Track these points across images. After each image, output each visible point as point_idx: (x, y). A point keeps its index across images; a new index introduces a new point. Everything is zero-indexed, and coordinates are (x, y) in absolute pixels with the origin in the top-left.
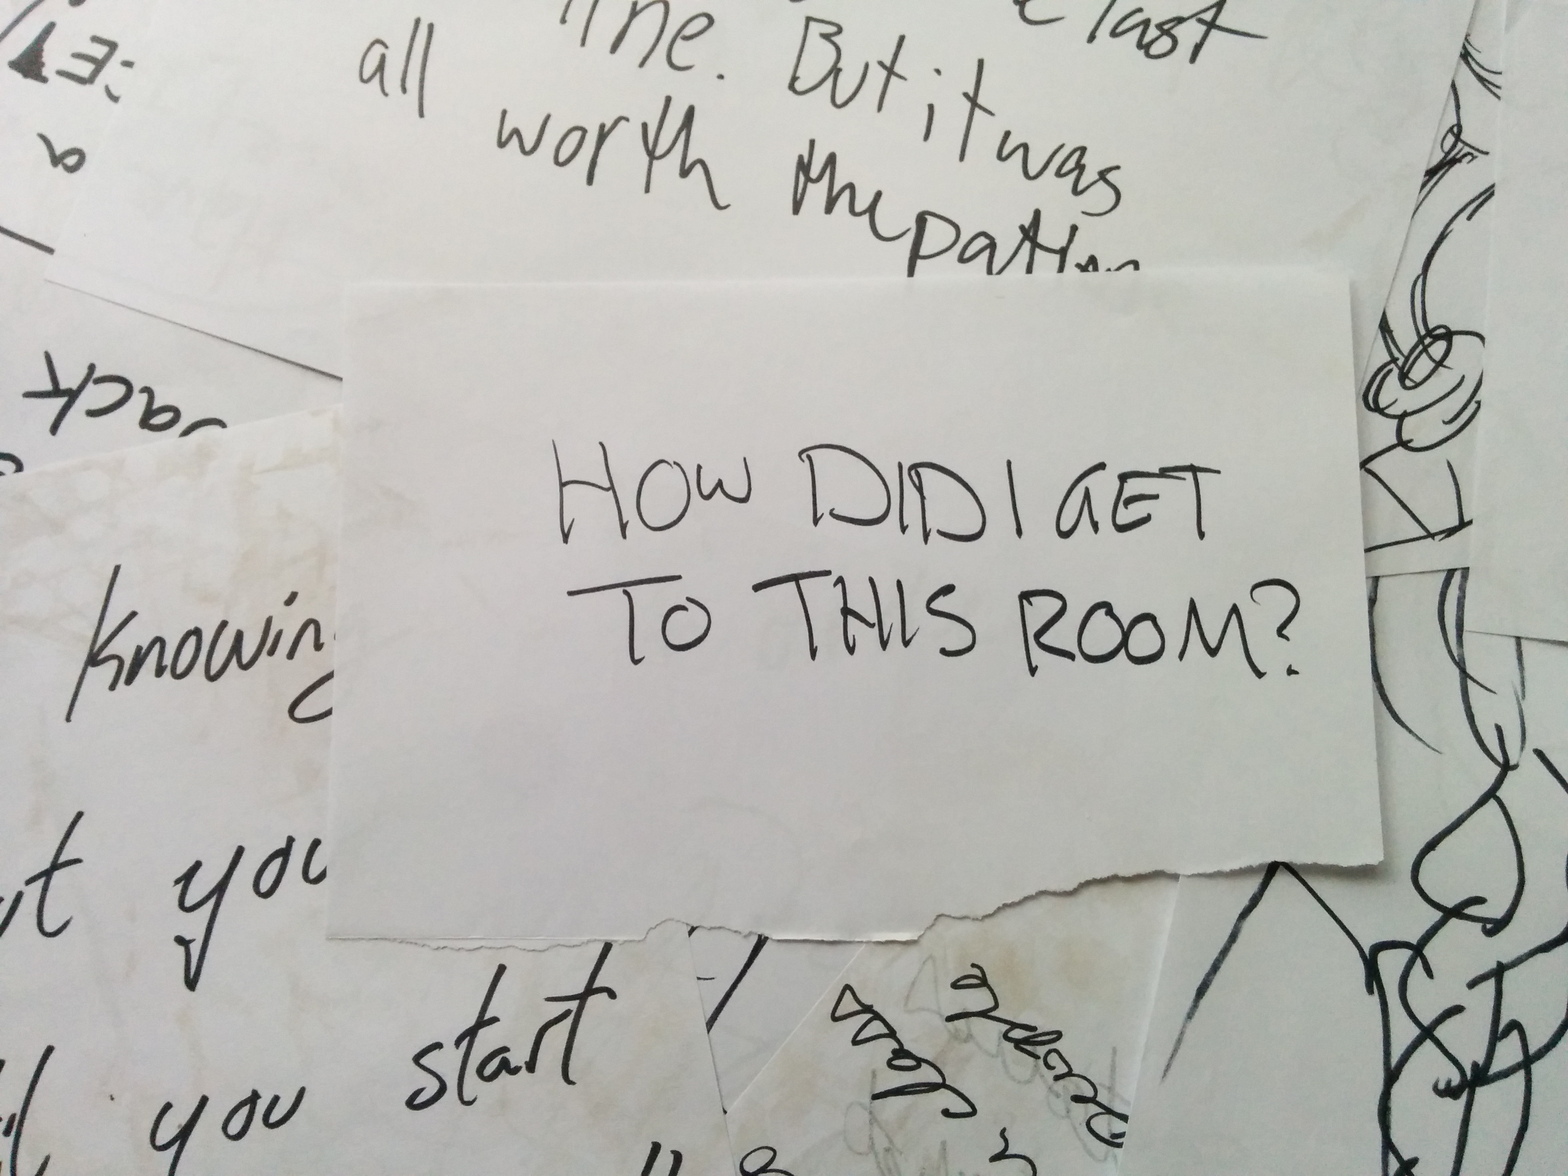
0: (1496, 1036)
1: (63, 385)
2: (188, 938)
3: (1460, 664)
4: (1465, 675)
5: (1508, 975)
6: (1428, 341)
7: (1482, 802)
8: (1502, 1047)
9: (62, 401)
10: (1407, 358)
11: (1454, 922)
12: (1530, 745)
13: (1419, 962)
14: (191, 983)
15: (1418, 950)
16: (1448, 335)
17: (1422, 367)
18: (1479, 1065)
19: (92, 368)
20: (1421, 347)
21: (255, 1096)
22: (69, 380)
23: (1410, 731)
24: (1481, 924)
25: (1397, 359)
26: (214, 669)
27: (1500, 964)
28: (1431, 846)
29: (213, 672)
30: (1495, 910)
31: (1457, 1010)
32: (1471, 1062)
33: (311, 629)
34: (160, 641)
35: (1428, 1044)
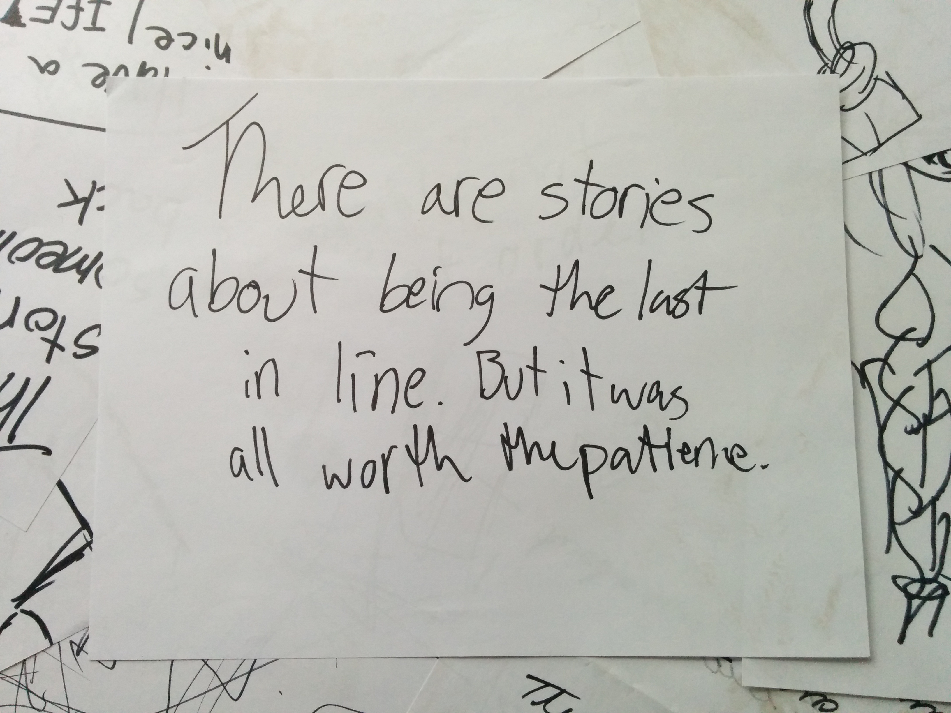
0: (933, 399)
1: (80, 196)
3: (886, 207)
4: (888, 212)
5: (934, 366)
6: (842, 51)
7: (907, 278)
8: (937, 403)
9: (82, 205)
10: (833, 62)
11: (901, 343)
12: (928, 243)
13: (886, 367)
15: (885, 361)
16: (852, 46)
17: (842, 65)
18: (926, 415)
19: (94, 183)
20: (839, 55)
22: (82, 192)
23: (864, 247)
24: (915, 342)
25: (828, 64)
27: (928, 360)
28: (884, 305)
30: (921, 333)
31: (910, 388)
32: (922, 414)
35: (898, 408)
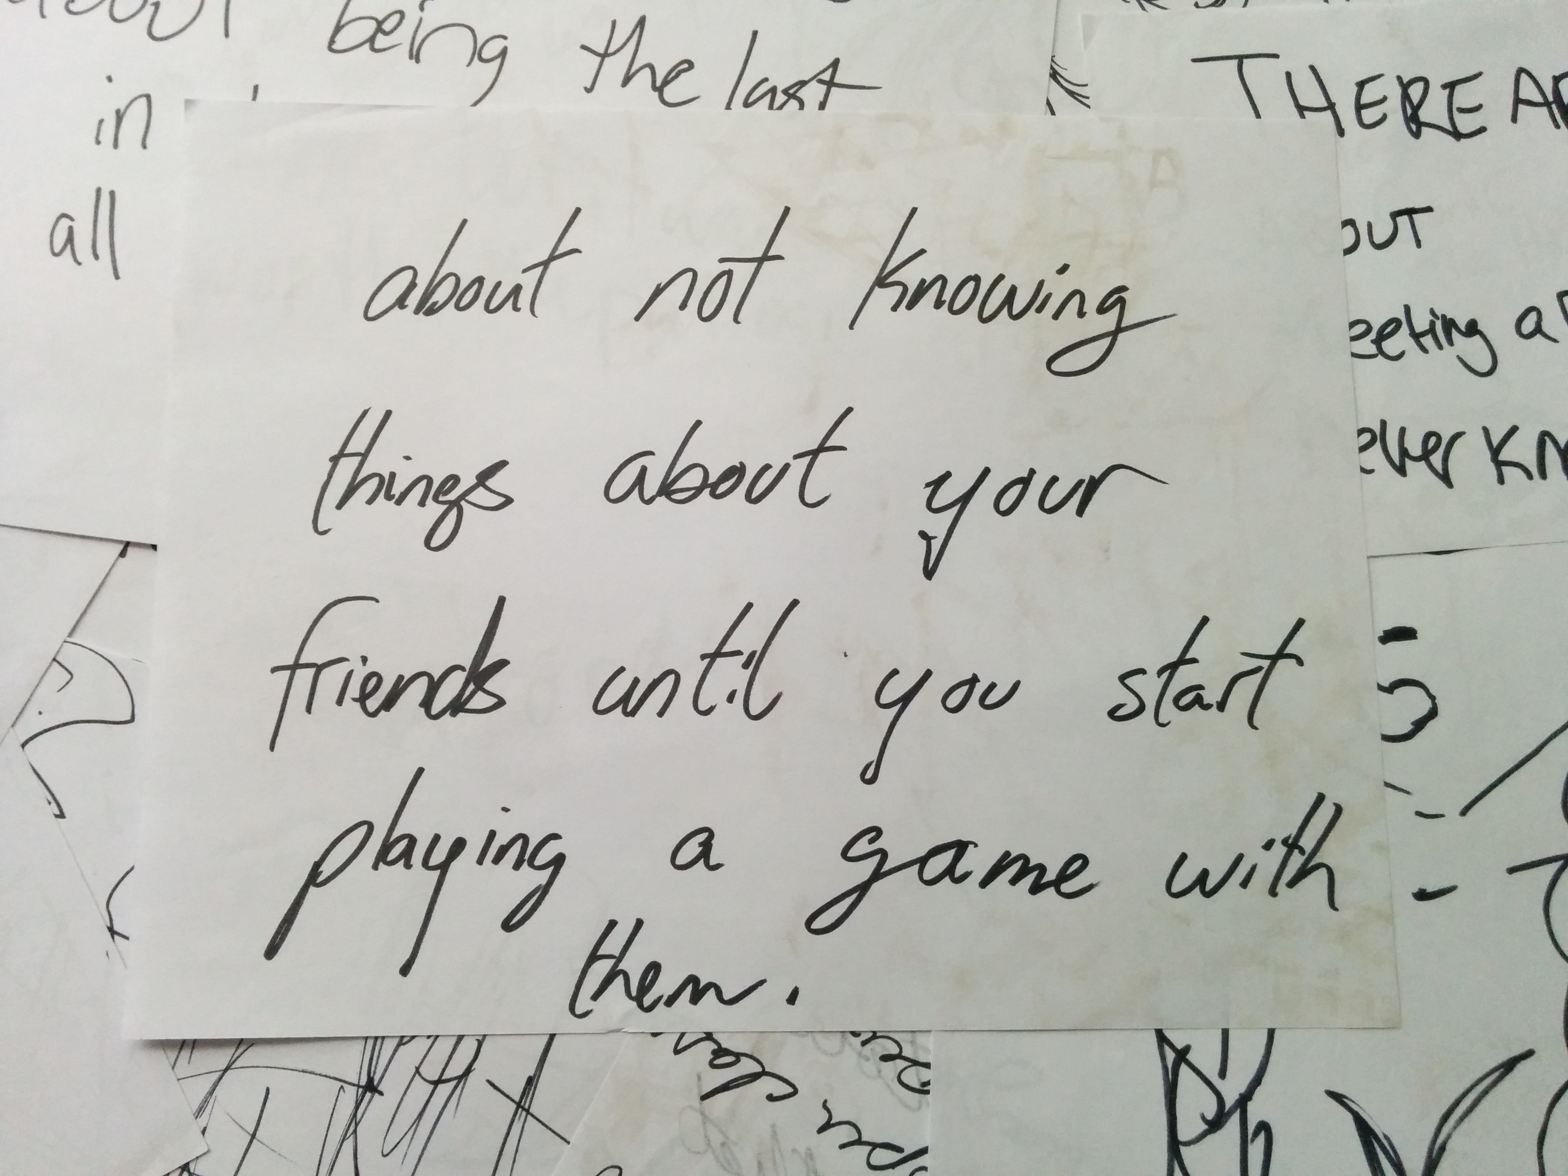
2: (930, 535)
14: (929, 573)
21: (974, 680)
26: (986, 314)
29: (986, 315)
33: (1077, 298)
34: (943, 279)
